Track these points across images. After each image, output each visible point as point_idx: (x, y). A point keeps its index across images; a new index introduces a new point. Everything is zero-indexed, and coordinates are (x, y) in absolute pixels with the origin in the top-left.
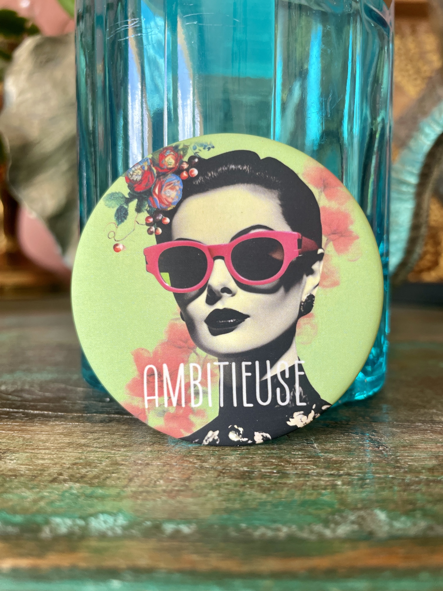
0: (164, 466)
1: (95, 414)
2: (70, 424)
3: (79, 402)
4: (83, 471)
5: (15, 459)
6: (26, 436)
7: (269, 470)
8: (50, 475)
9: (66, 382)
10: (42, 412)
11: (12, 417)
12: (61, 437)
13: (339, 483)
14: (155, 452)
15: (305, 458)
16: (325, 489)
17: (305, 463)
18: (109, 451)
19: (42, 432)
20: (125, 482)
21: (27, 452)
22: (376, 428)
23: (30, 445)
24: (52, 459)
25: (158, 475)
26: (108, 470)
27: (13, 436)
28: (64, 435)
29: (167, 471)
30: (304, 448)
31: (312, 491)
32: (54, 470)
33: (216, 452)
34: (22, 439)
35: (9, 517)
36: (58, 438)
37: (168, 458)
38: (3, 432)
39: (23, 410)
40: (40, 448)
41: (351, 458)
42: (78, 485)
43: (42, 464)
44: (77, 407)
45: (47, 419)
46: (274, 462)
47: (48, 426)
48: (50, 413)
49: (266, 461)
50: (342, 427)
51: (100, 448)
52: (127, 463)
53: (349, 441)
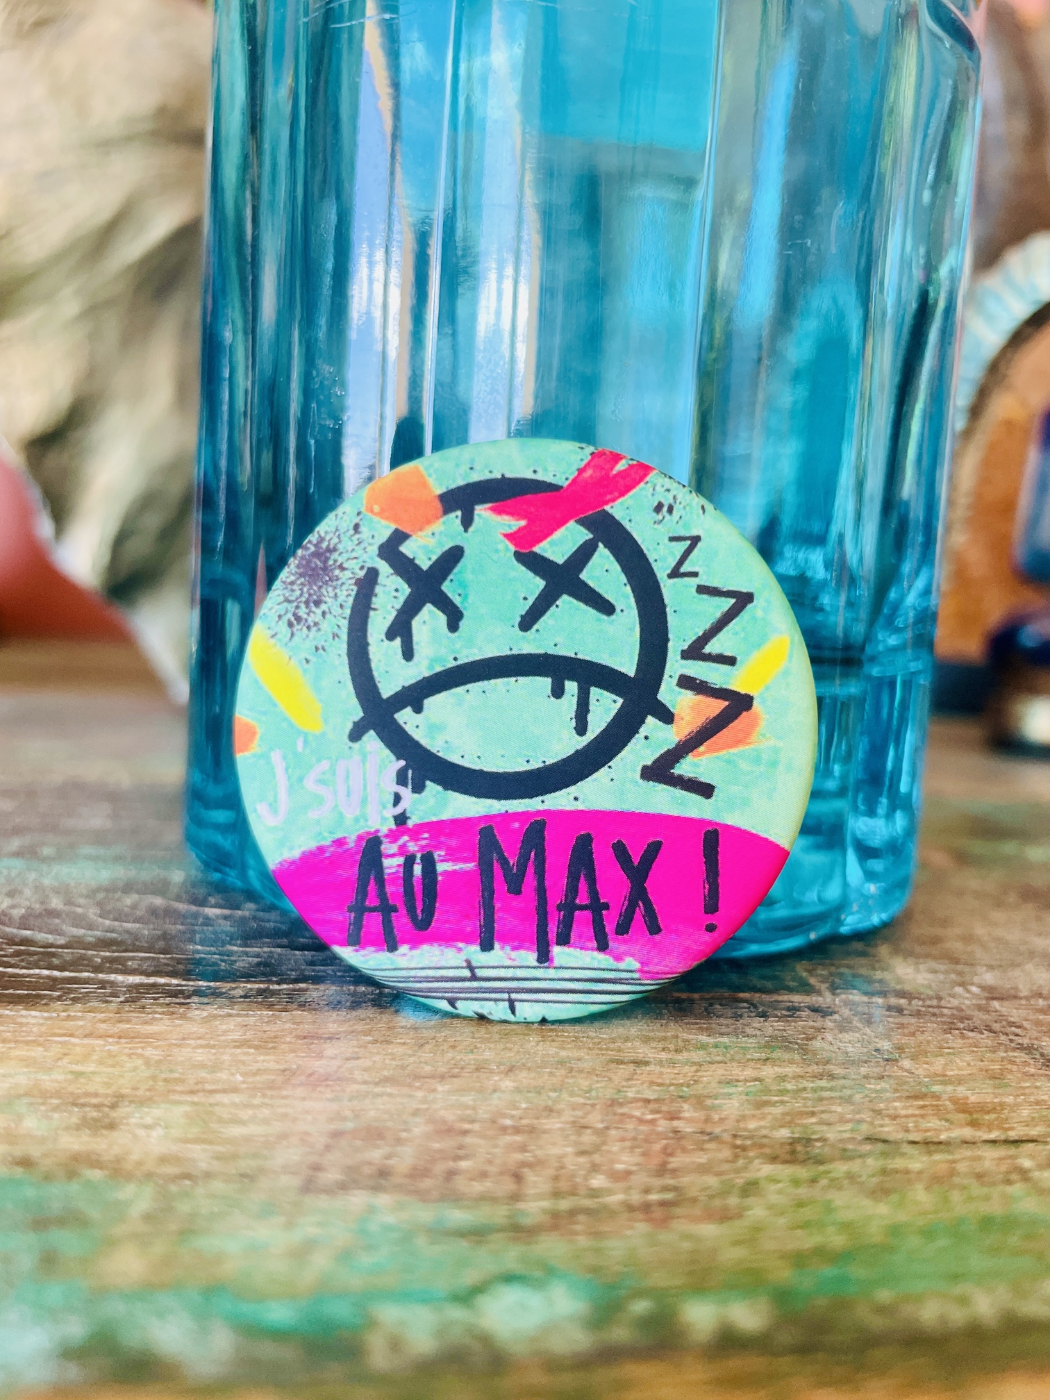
0: (579, 1135)
1: (303, 985)
2: (253, 1016)
3: (235, 948)
4: (376, 1155)
5: (159, 1125)
6: (149, 1052)
7: (847, 1135)
8: (287, 1169)
9: (160, 888)
10: (152, 980)
11: (72, 996)
12: (245, 1054)
13: (1027, 1163)
14: (528, 1092)
15: (908, 1097)
16: (1009, 1182)
17: (917, 1112)
18: (405, 1090)
19: (184, 1039)
20: (509, 1186)
21: (179, 1103)
22: (1011, 1016)
23: (177, 1081)
24: (266, 1122)
25: (582, 1160)
26: (440, 1151)
27: (111, 1055)
28: (257, 1048)
29: (596, 1149)
30: (885, 1070)
31: (985, 1190)
32: (291, 1154)
33: (685, 1089)
34: (140, 1062)
35: (248, 1309)
36: (243, 1058)
37: (574, 1109)
38: (73, 1040)
39: (93, 975)
40: (208, 1087)
41: (1011, 1097)
42: (383, 1200)
43: (248, 1139)
44: (241, 964)
45: (178, 1001)
46: (840, 1113)
47: (195, 1021)
48: (175, 981)
49: (823, 1112)
50: (934, 1015)
51: (377, 1084)
52: (476, 1127)
53: (973, 1051)
